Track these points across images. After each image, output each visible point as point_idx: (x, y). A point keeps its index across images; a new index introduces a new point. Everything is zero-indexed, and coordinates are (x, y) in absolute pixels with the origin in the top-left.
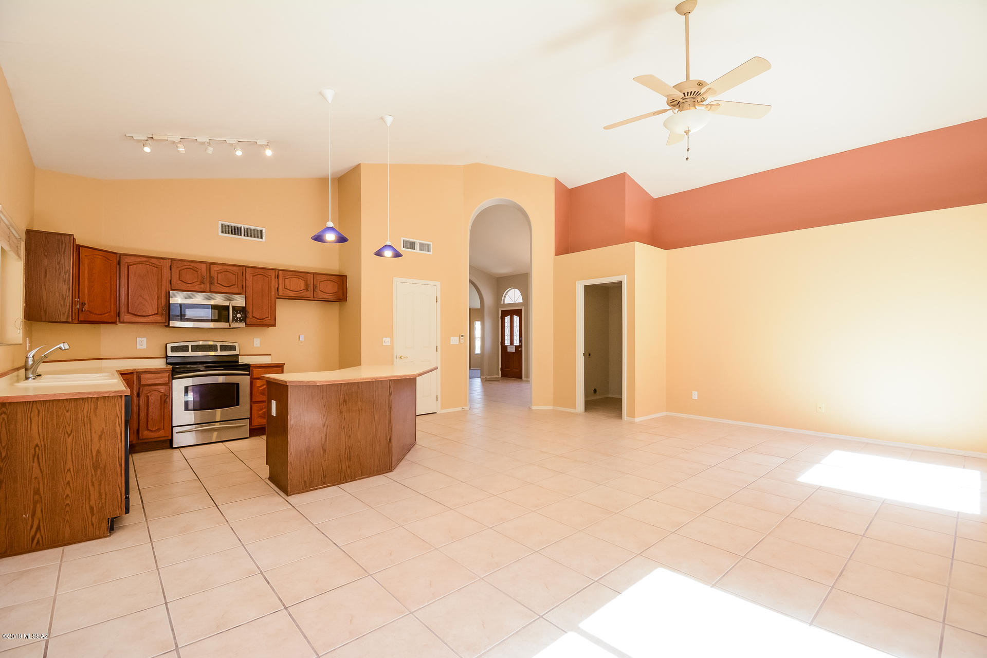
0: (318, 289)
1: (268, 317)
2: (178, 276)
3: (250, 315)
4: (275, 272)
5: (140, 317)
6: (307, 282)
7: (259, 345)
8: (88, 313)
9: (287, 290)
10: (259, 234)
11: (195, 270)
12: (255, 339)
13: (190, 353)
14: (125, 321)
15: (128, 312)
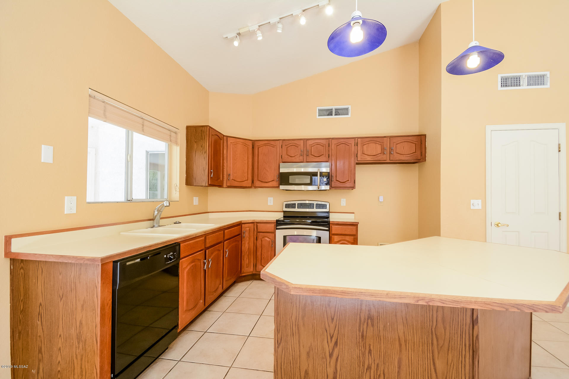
0: (395, 152)
1: (348, 180)
2: (286, 152)
3: (334, 179)
4: (355, 140)
5: (264, 183)
6: (383, 146)
7: (345, 205)
8: (233, 181)
9: (365, 155)
10: (344, 111)
11: (296, 146)
12: (342, 199)
13: (296, 210)
14: (256, 186)
15: (258, 180)
